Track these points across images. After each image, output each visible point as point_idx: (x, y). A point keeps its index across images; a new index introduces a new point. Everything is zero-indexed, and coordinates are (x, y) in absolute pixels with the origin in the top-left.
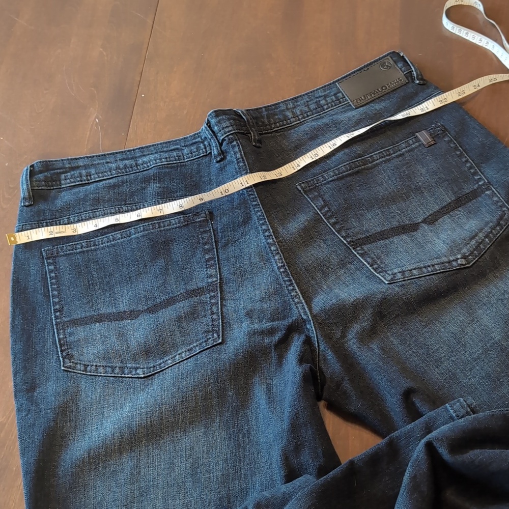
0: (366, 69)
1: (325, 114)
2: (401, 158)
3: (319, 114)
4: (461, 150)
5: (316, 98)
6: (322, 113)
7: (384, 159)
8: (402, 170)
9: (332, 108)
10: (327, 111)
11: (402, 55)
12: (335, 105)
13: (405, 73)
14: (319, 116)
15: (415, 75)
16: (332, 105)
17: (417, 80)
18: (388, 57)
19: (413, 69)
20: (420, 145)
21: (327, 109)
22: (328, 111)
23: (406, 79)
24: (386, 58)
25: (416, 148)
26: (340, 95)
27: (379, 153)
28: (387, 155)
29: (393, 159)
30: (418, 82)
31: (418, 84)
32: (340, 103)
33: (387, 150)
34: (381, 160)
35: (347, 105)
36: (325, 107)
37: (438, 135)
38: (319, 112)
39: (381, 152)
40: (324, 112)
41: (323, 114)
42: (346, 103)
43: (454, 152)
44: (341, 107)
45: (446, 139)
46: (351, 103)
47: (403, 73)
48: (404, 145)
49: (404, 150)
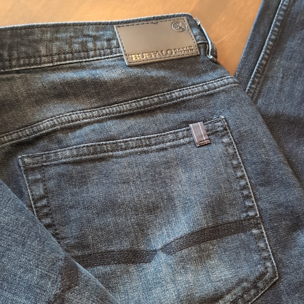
0: (154, 22)
1: (88, 63)
2: (162, 153)
3: (81, 60)
4: (240, 160)
5: (85, 36)
6: (84, 60)
7: (140, 149)
8: (158, 170)
9: (99, 58)
10: (91, 59)
11: (199, 23)
12: (104, 55)
13: (200, 42)
14: (79, 65)
15: (210, 49)
16: (100, 53)
17: (211, 55)
18: (185, 18)
19: (210, 42)
20: (189, 143)
21: (93, 57)
22: (93, 60)
23: (198, 50)
24: (182, 17)
25: (184, 144)
26: (114, 42)
27: (137, 140)
28: (146, 145)
29: (151, 152)
30: (211, 57)
31: (211, 60)
32: (111, 53)
33: (148, 138)
34: (136, 149)
35: (119, 58)
36: (91, 53)
37: (217, 132)
38: (81, 58)
39: (140, 139)
40: (87, 59)
41: (85, 62)
42: (118, 55)
43: (231, 160)
44: (111, 59)
45: (225, 140)
46: (124, 57)
47: (197, 41)
48: (170, 137)
49: (169, 144)
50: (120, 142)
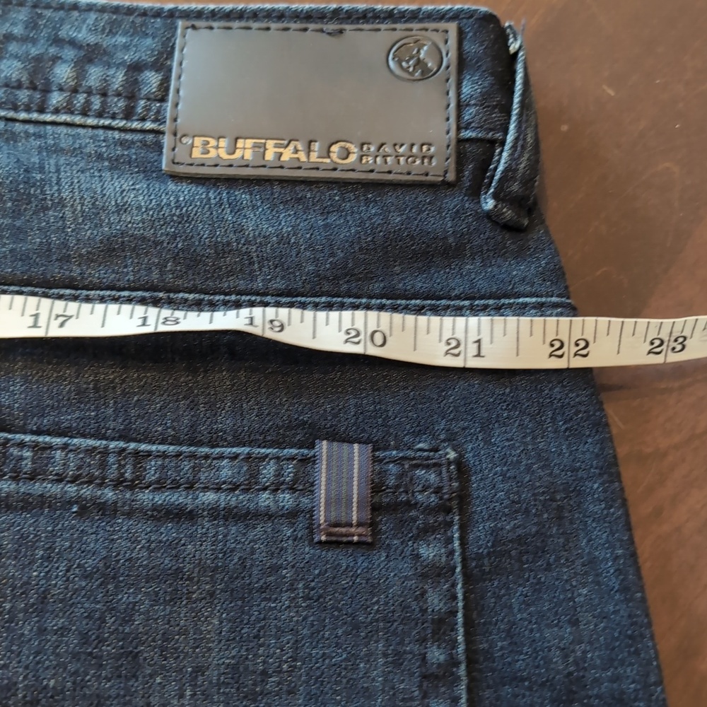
0: (331, 27)
1: (31, 129)
2: (169, 531)
3: (11, 114)
4: (461, 648)
5: (58, 41)
6: (23, 116)
7: (87, 491)
8: (125, 598)
9: (78, 119)
10: (49, 118)
12: (100, 115)
13: (468, 134)
16: (88, 103)
17: (495, 195)
18: (452, 27)
19: (510, 138)
20: (293, 514)
21: (57, 111)
22: (53, 123)
23: (451, 163)
24: (442, 25)
25: (268, 515)
26: (152, 79)
27: (91, 451)
28: (118, 483)
29: (129, 515)
30: (489, 204)
31: (488, 215)
32: (128, 114)
33: (136, 453)
34: (72, 489)
35: (150, 137)
36: (56, 98)
37: (409, 505)
38: (15, 108)
39: (105, 452)
40: (35, 116)
41: (25, 122)
42: (149, 125)
43: (423, 641)
44: (117, 135)
45: (429, 552)
46: (167, 140)
47: (459, 129)
48: (226, 471)
49: (210, 497)
50: (21, 445)
